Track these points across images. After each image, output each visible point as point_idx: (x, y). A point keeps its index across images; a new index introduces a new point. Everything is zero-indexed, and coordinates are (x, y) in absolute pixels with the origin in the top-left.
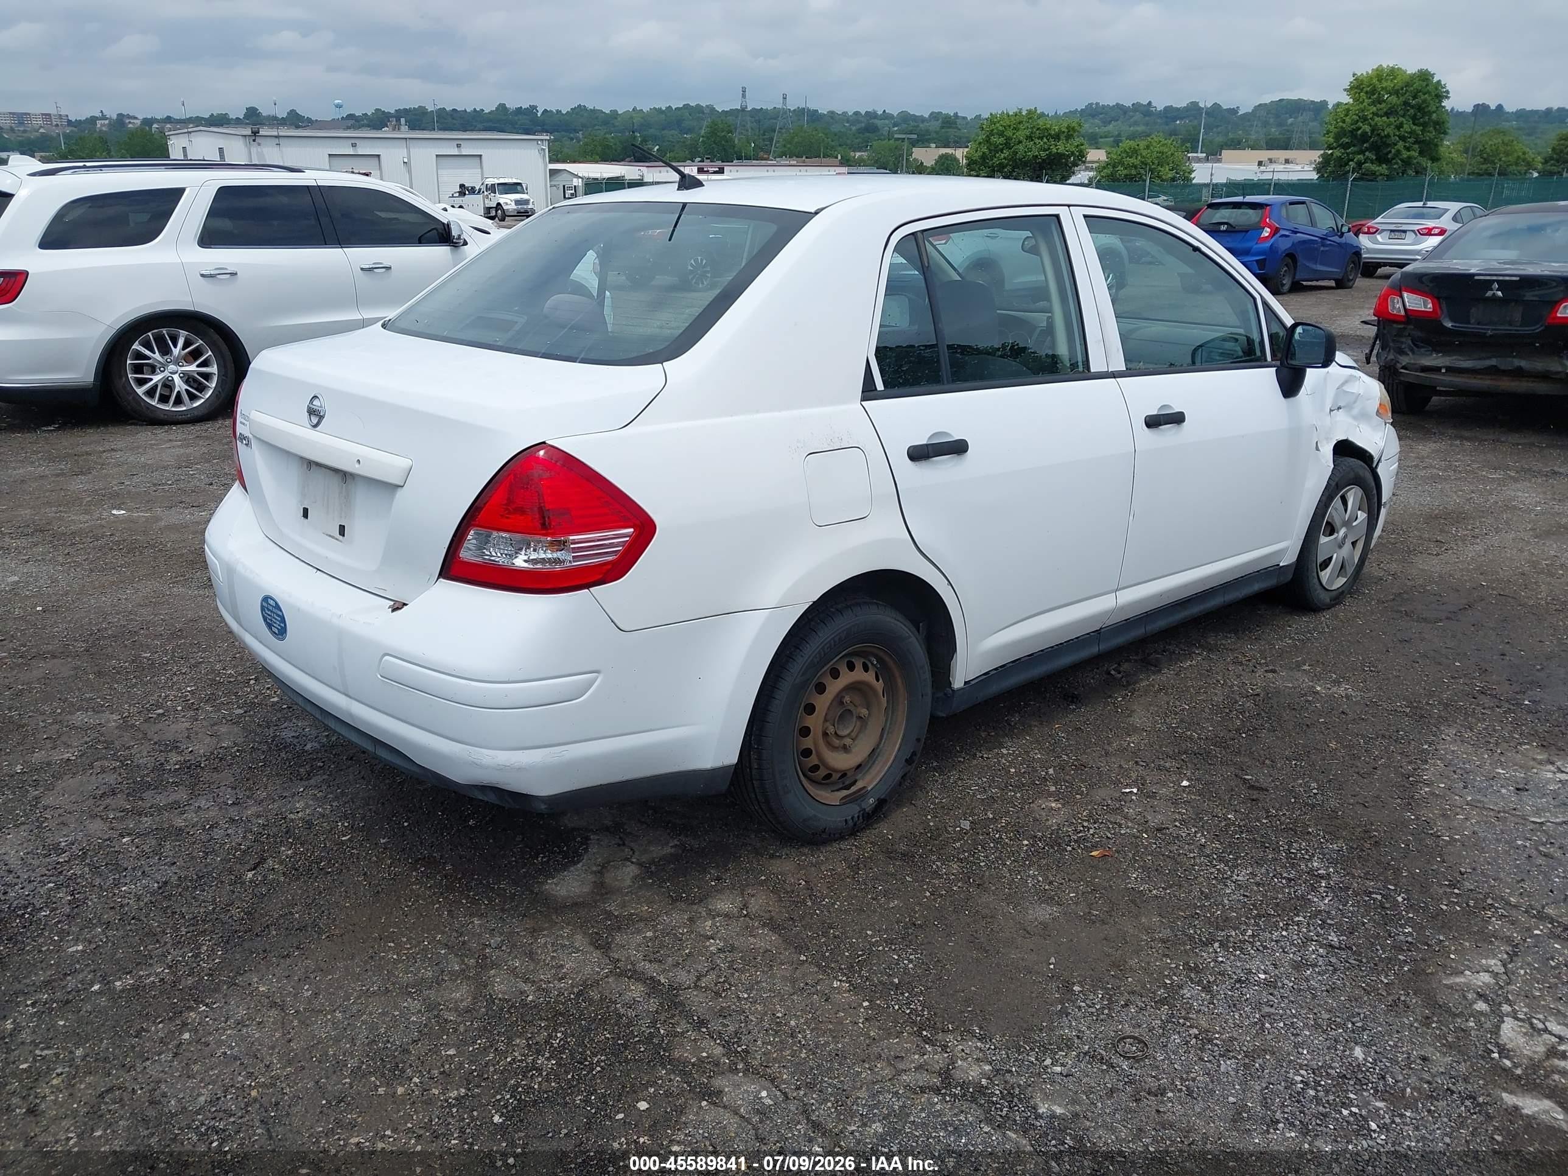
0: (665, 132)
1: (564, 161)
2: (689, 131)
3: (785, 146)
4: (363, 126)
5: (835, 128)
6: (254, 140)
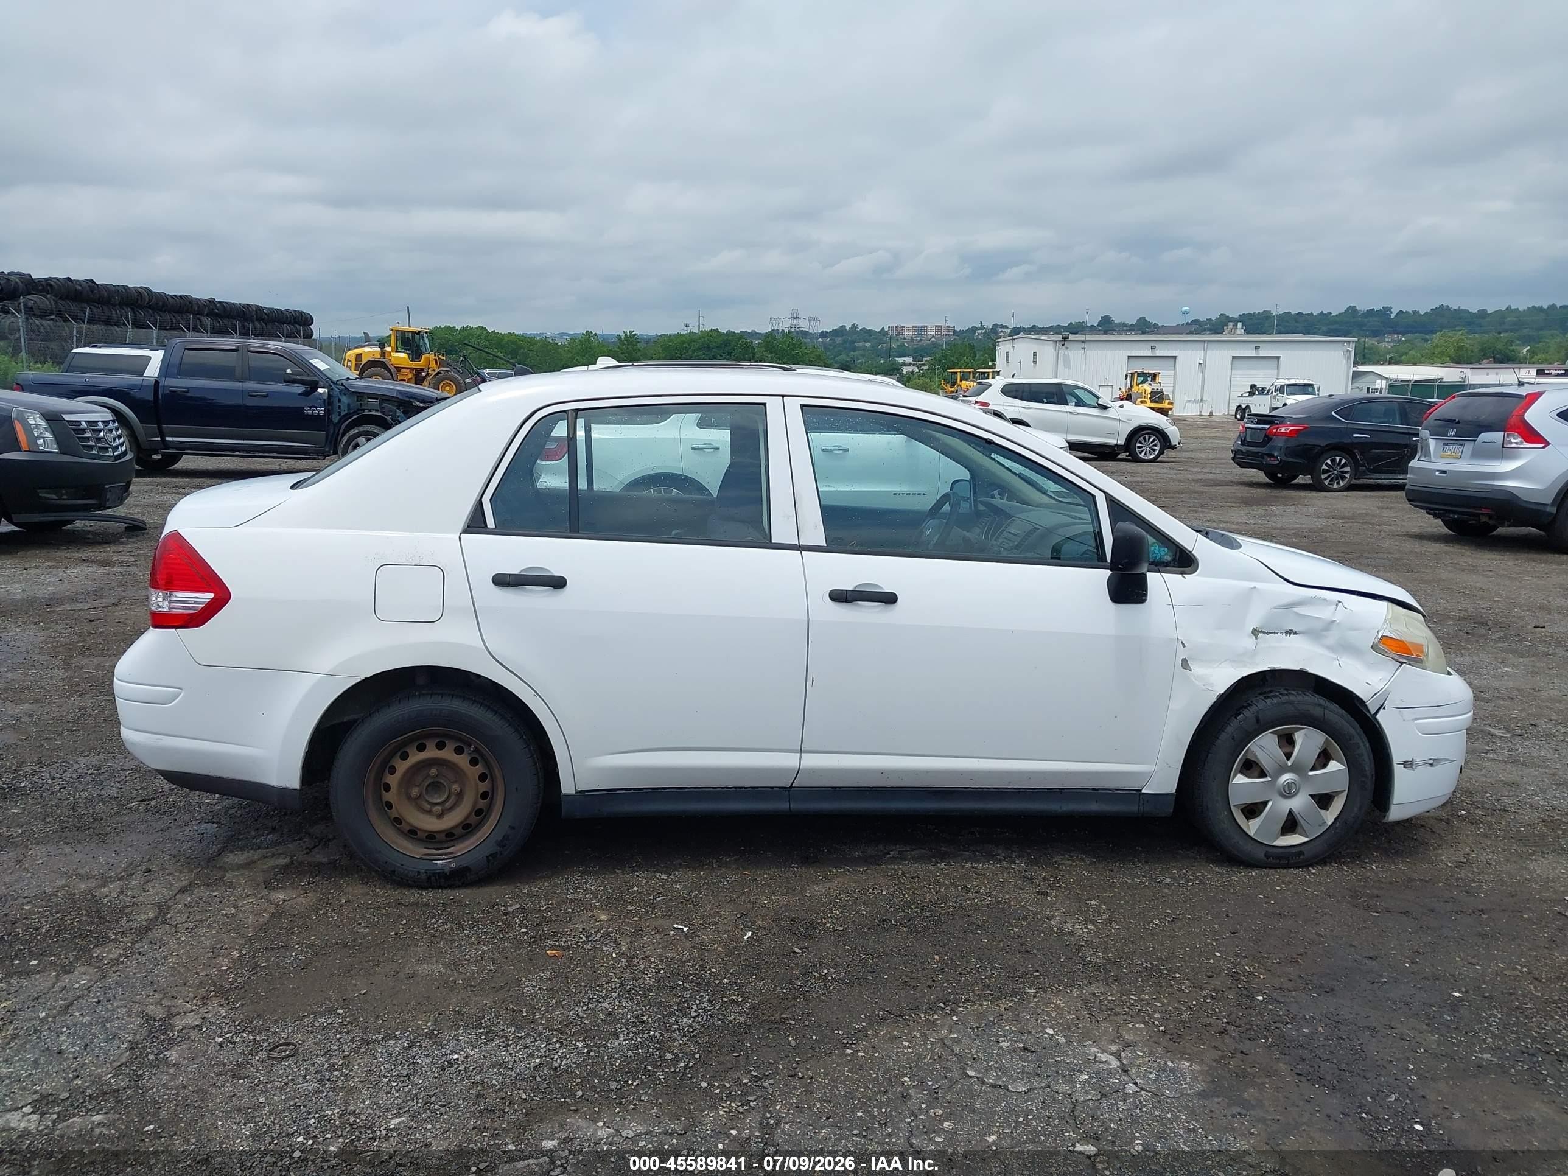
1: (1377, 363)
4: (1195, 330)
6: (1063, 345)
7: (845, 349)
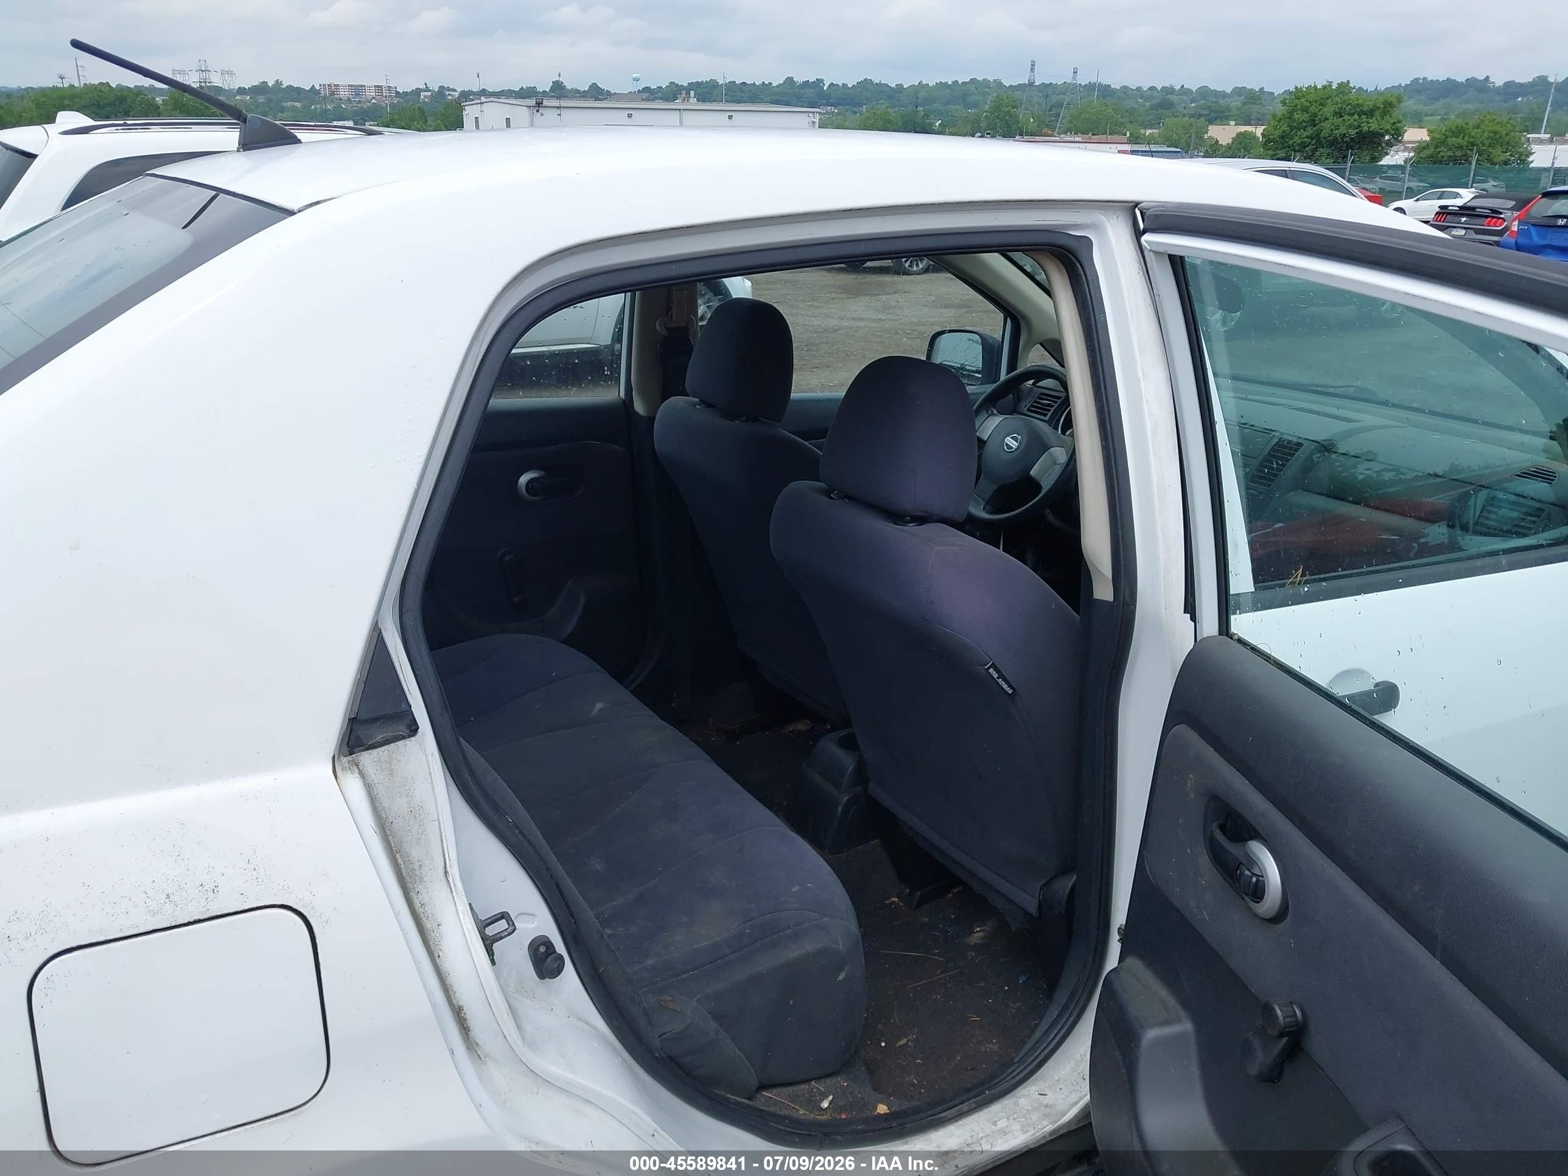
0: (952, 107)
2: (975, 105)
3: (1070, 122)
4: (657, 99)
5: (1129, 104)
6: (538, 111)
7: (270, 108)
